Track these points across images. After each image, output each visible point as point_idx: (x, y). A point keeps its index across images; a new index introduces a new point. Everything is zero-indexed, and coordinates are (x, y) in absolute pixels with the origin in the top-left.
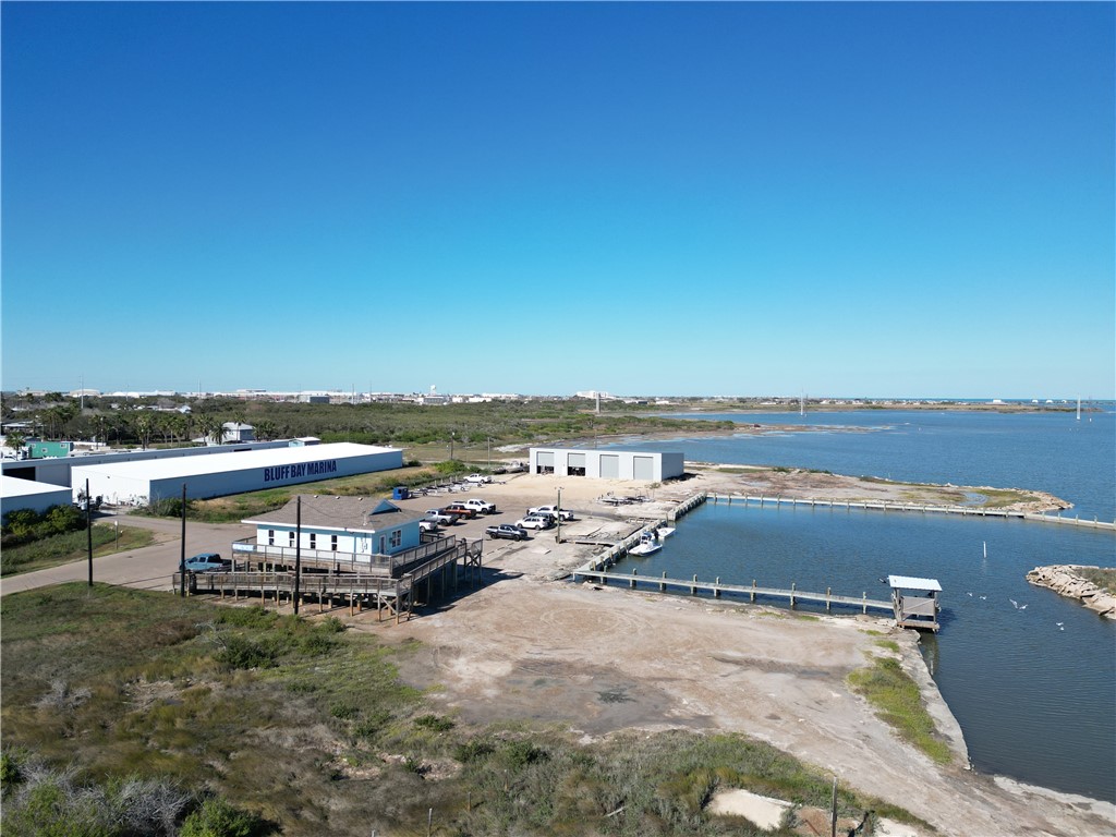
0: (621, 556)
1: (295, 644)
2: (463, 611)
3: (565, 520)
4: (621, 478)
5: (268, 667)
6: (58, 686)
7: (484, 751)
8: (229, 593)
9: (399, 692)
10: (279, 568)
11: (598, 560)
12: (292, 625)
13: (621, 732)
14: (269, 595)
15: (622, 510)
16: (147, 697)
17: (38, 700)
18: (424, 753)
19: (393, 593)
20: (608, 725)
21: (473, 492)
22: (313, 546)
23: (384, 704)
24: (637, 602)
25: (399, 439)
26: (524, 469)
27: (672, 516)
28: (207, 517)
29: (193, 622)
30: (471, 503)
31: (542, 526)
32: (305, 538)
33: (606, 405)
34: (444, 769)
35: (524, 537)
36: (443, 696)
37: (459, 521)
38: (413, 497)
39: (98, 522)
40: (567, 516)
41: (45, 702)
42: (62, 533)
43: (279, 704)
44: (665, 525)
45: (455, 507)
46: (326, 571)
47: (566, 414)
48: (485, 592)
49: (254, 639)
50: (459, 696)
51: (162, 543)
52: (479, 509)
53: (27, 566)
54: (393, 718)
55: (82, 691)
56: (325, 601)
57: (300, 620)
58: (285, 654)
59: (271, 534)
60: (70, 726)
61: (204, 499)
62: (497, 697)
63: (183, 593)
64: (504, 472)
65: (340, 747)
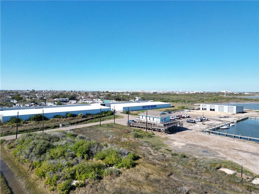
0: (218, 128)
1: (146, 135)
2: (178, 134)
3: (206, 120)
4: (224, 112)
5: (141, 138)
6: (111, 136)
7: (176, 155)
8: (135, 127)
9: (163, 145)
10: (144, 123)
11: (211, 128)
12: (146, 133)
13: (205, 157)
14: (142, 128)
15: (222, 119)
16: (123, 140)
17: (108, 138)
18: (166, 153)
19: (164, 129)
20: (203, 155)
21: (185, 113)
22: (150, 119)
23: (160, 146)
24: (218, 137)
25: (171, 101)
26: (199, 109)
27: (235, 121)
28: (132, 114)
29: (130, 130)
30: (184, 115)
31: (200, 121)
32: (148, 118)
33: (228, 94)
34: (169, 156)
35: (195, 122)
36: (171, 147)
37: (181, 118)
38: (171, 113)
39: (115, 114)
40: (206, 119)
41: (109, 138)
42: (110, 115)
43: (143, 143)
44: (233, 123)
45: (180, 116)
46: (152, 124)
47: (215, 96)
48: (183, 132)
49: (139, 134)
50: (174, 147)
51: (125, 118)
52: (185, 116)
53: (105, 120)
54: (161, 148)
55: (114, 137)
56: (152, 130)
57: (147, 132)
58: (144, 137)
59: (142, 117)
60: (113, 142)
61: (132, 111)
62: (181, 148)
63: (128, 126)
64: (194, 109)
65: (152, 151)
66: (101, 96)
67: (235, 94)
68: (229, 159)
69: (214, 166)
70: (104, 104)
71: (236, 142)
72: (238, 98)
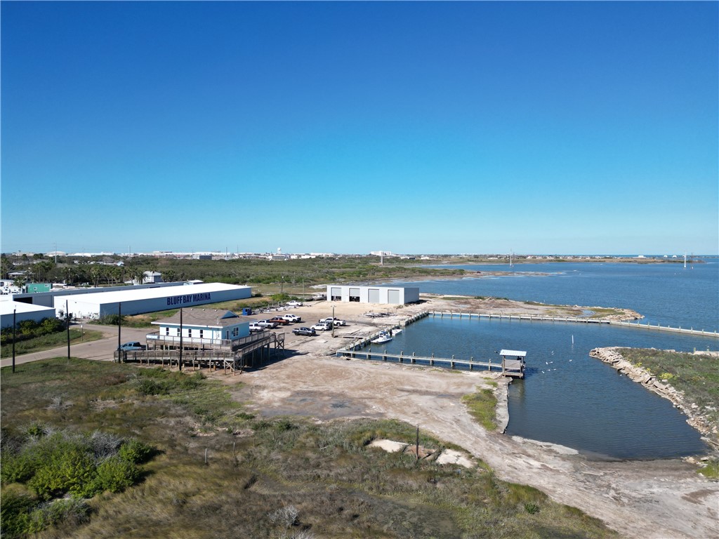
0: (367, 344)
1: (178, 384)
2: (271, 370)
3: (341, 326)
4: (380, 303)
5: (164, 395)
6: (57, 400)
7: (265, 425)
8: (144, 362)
9: (230, 404)
10: (172, 348)
11: (352, 346)
12: (178, 376)
13: (337, 419)
14: (166, 362)
15: (376, 321)
16: (101, 407)
17: (47, 406)
18: (237, 427)
19: (232, 360)
20: (333, 416)
21: (291, 310)
22: (190, 336)
23: (221, 409)
24: (368, 365)
25: (252, 281)
26: (324, 298)
27: (403, 323)
28: (133, 325)
29: (125, 375)
30: (287, 316)
31: (326, 329)
32: (185, 332)
33: (388, 260)
34: (246, 432)
35: (314, 334)
36: (252, 406)
37: (279, 326)
38: (254, 314)
39: (71, 328)
40: (341, 323)
41: (51, 407)
42: (51, 333)
43: (169, 409)
44: (398, 328)
45: (277, 319)
46: (197, 349)
47: (360, 266)
48: (285, 361)
49: (158, 382)
50: (261, 406)
51: (107, 338)
52: (291, 319)
53: (32, 350)
54: (225, 414)
55: (69, 403)
56: (196, 365)
57: (182, 374)
58: (173, 388)
59: (167, 329)
60: (64, 418)
61: (132, 315)
62: (279, 406)
63: (120, 362)
64: (312, 300)
65: (197, 426)
66: (14, 269)
67: (403, 260)
68: (391, 415)
69: (359, 438)
70: (26, 295)
71: (404, 372)
72: (409, 269)
